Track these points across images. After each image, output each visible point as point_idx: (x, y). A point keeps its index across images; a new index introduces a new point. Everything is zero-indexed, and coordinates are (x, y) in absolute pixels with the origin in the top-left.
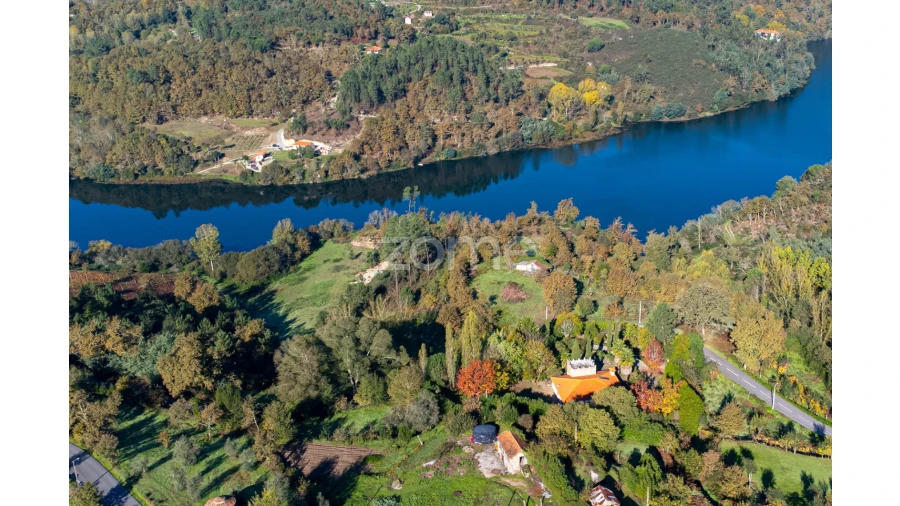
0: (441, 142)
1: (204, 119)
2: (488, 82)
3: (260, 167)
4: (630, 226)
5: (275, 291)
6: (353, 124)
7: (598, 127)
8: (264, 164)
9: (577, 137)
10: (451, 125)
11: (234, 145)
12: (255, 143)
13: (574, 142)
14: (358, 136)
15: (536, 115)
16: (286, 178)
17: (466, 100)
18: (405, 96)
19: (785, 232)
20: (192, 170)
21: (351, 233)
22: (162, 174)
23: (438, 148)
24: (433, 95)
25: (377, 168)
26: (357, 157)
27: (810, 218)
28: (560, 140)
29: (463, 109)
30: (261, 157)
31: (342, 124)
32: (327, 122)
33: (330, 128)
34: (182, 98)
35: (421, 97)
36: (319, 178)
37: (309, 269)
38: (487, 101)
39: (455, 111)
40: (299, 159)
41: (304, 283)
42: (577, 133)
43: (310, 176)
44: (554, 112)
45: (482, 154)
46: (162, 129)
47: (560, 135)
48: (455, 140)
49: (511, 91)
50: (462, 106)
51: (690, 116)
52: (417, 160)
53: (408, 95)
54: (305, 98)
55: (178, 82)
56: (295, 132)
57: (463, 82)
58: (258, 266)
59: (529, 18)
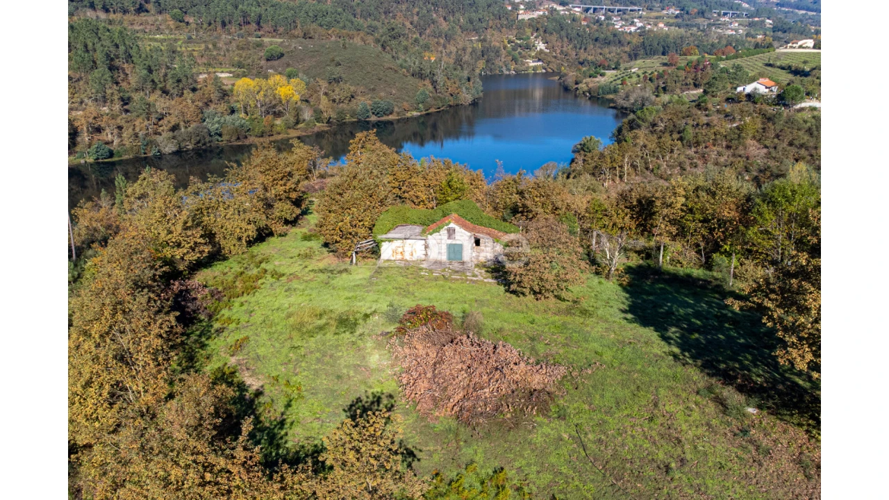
7: (300, 126)
10: (99, 115)
15: (222, 109)
23: (81, 147)
28: (258, 137)
29: (116, 97)
38: (152, 92)
45: (152, 152)
47: (257, 131)
48: (109, 135)
50: (114, 93)
51: (398, 114)
57: (113, 69)
59: (190, 38)
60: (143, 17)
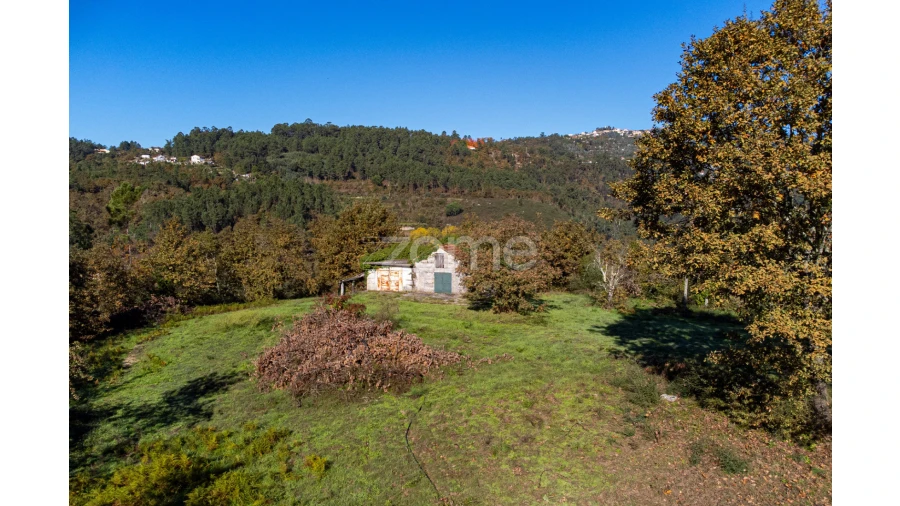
59: (384, 198)
60: (350, 182)
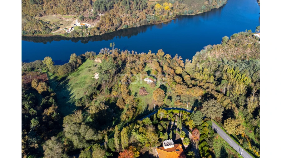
0: (123, 23)
1: (54, 15)
2: (137, 3)
3: (70, 32)
4: (180, 57)
5: (69, 79)
6: (98, 18)
7: (169, 17)
8: (71, 31)
9: (163, 20)
10: (126, 18)
11: (63, 24)
12: (69, 23)
13: (162, 22)
14: (99, 22)
15: (151, 14)
16: (78, 35)
17: (131, 10)
18: (113, 8)
19: (227, 57)
20: (50, 32)
21: (95, 56)
22: (41, 33)
23: (122, 25)
24: (121, 8)
25: (104, 32)
26: (98, 29)
27: (235, 52)
28: (158, 22)
29: (130, 13)
30: (71, 29)
31: (94, 18)
32: (90, 18)
33: (91, 19)
34: (47, 9)
35: (118, 9)
36: (87, 35)
37: (81, 70)
38: (137, 10)
39: (128, 13)
40: (81, 29)
41: (79, 76)
42: (163, 19)
43: (85, 34)
44: (156, 12)
45: (135, 26)
46: (41, 18)
47: (158, 20)
48: (128, 22)
49: (144, 6)
50: (130, 12)
51: (195, 13)
52: (116, 29)
53: (114, 8)
54: (84, 9)
55: (46, 3)
56: (80, 20)
57: (130, 4)
58: (64, 71)
